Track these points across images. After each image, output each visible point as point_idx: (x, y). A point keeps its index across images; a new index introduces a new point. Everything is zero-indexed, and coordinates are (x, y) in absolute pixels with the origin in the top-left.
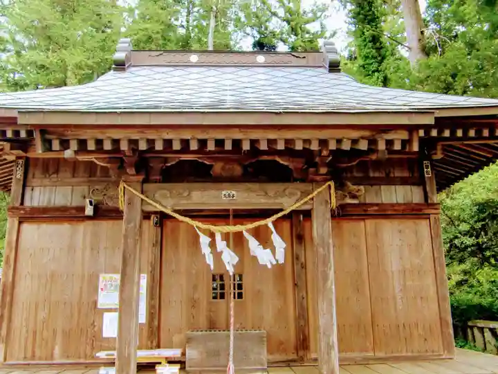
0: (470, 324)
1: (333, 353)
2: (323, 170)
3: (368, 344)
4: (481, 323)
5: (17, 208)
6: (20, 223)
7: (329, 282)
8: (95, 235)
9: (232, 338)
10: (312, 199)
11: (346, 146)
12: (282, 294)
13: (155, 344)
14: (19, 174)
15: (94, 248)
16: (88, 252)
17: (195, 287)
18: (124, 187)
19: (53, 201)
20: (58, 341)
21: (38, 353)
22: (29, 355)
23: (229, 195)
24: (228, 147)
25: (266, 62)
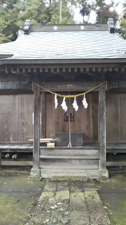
1: (104, 139)
2: (103, 77)
3: (119, 138)
7: (104, 116)
8: (22, 99)
10: (99, 87)
11: (111, 70)
12: (88, 120)
13: (44, 136)
15: (22, 104)
16: (20, 105)
17: (58, 118)
18: (34, 84)
19: (6, 87)
20: (11, 135)
21: (5, 139)
22: (2, 140)
23: (70, 87)
24: (70, 71)
25: (84, 29)
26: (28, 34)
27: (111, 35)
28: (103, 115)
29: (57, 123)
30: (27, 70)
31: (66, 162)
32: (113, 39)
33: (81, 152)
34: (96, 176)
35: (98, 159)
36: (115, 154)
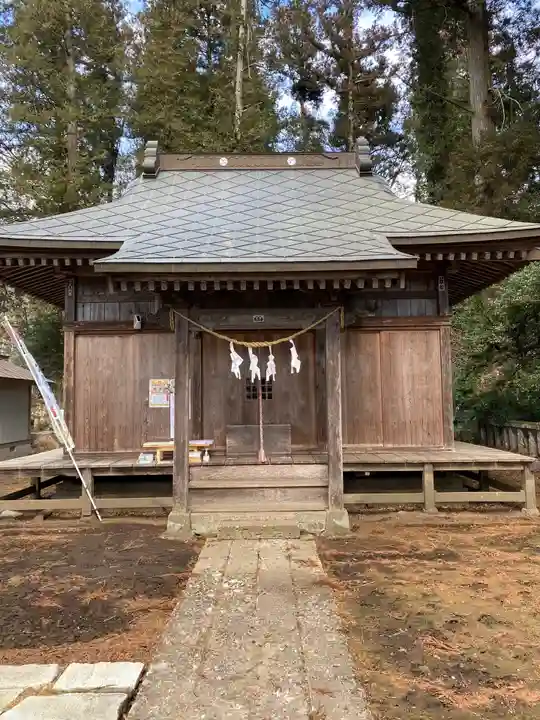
0: (507, 424)
4: (515, 424)
5: (72, 323)
6: (76, 336)
8: (143, 346)
9: (261, 429)
10: (325, 321)
13: (199, 435)
14: (70, 292)
15: (143, 357)
17: (232, 389)
18: (174, 313)
19: (103, 317)
20: (117, 435)
21: (100, 445)
22: (93, 446)
23: (258, 319)
24: (256, 287)
25: (297, 165)
26: (155, 177)
27: (362, 181)
28: (334, 384)
29: (230, 403)
30: (158, 284)
31: (251, 495)
32: (367, 194)
33: (286, 470)
34: (321, 526)
35: (327, 487)
36: (367, 474)
